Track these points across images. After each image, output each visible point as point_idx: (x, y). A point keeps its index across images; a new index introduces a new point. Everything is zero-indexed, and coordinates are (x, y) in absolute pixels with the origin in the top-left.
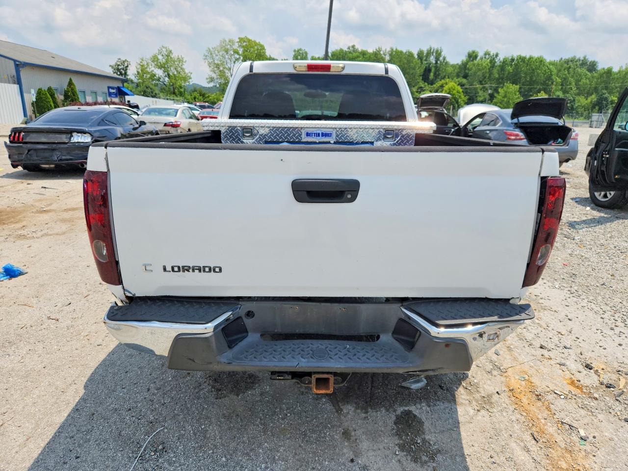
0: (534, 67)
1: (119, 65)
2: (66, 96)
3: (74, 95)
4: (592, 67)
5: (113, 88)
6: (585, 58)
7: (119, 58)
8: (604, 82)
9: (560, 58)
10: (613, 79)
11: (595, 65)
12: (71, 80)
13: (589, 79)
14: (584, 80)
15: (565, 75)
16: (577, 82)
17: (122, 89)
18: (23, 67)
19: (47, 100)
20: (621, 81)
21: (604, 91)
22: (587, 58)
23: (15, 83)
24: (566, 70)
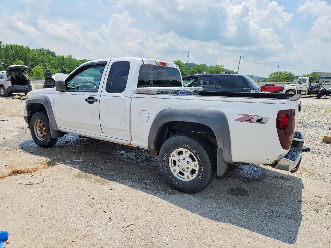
0: (26, 52)
4: (53, 54)
6: (48, 49)
8: (61, 62)
9: (36, 48)
10: (66, 61)
11: (54, 54)
13: (54, 60)
14: (52, 61)
15: (42, 57)
16: (49, 61)
20: (69, 63)
21: (63, 67)
22: (49, 50)
24: (42, 55)
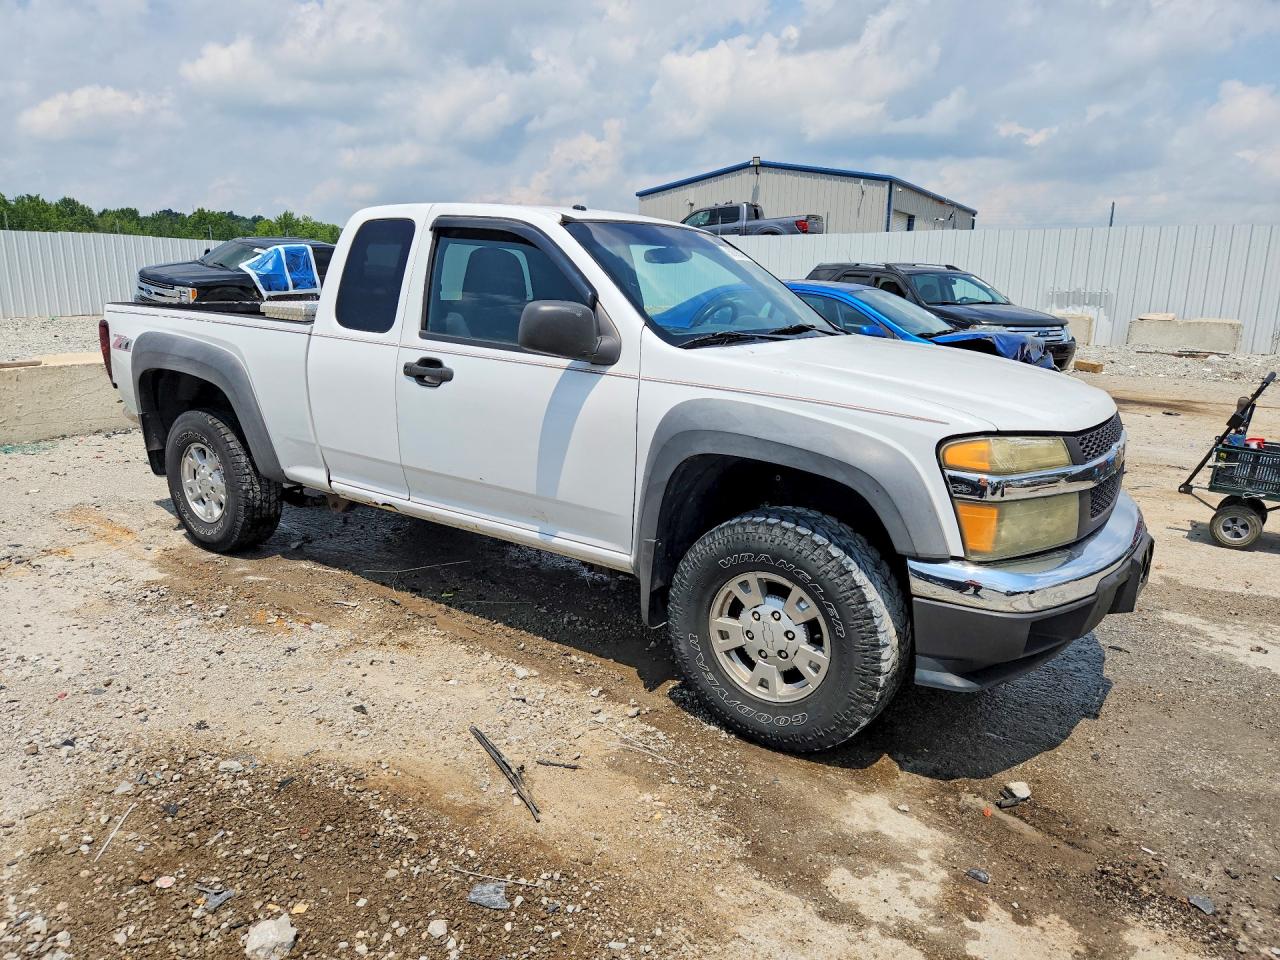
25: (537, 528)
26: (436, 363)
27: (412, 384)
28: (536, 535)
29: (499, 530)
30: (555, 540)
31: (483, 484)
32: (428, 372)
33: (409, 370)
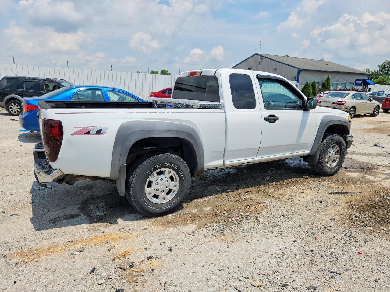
1: (385, 65)
2: (323, 86)
3: (327, 86)
5: (359, 80)
7: (386, 60)
12: (328, 77)
17: (367, 80)
18: (301, 72)
19: (309, 89)
23: (295, 80)
25: (291, 153)
26: (273, 116)
27: (267, 123)
28: (291, 154)
29: (284, 156)
30: (295, 154)
31: (283, 146)
32: (272, 119)
33: (266, 119)
